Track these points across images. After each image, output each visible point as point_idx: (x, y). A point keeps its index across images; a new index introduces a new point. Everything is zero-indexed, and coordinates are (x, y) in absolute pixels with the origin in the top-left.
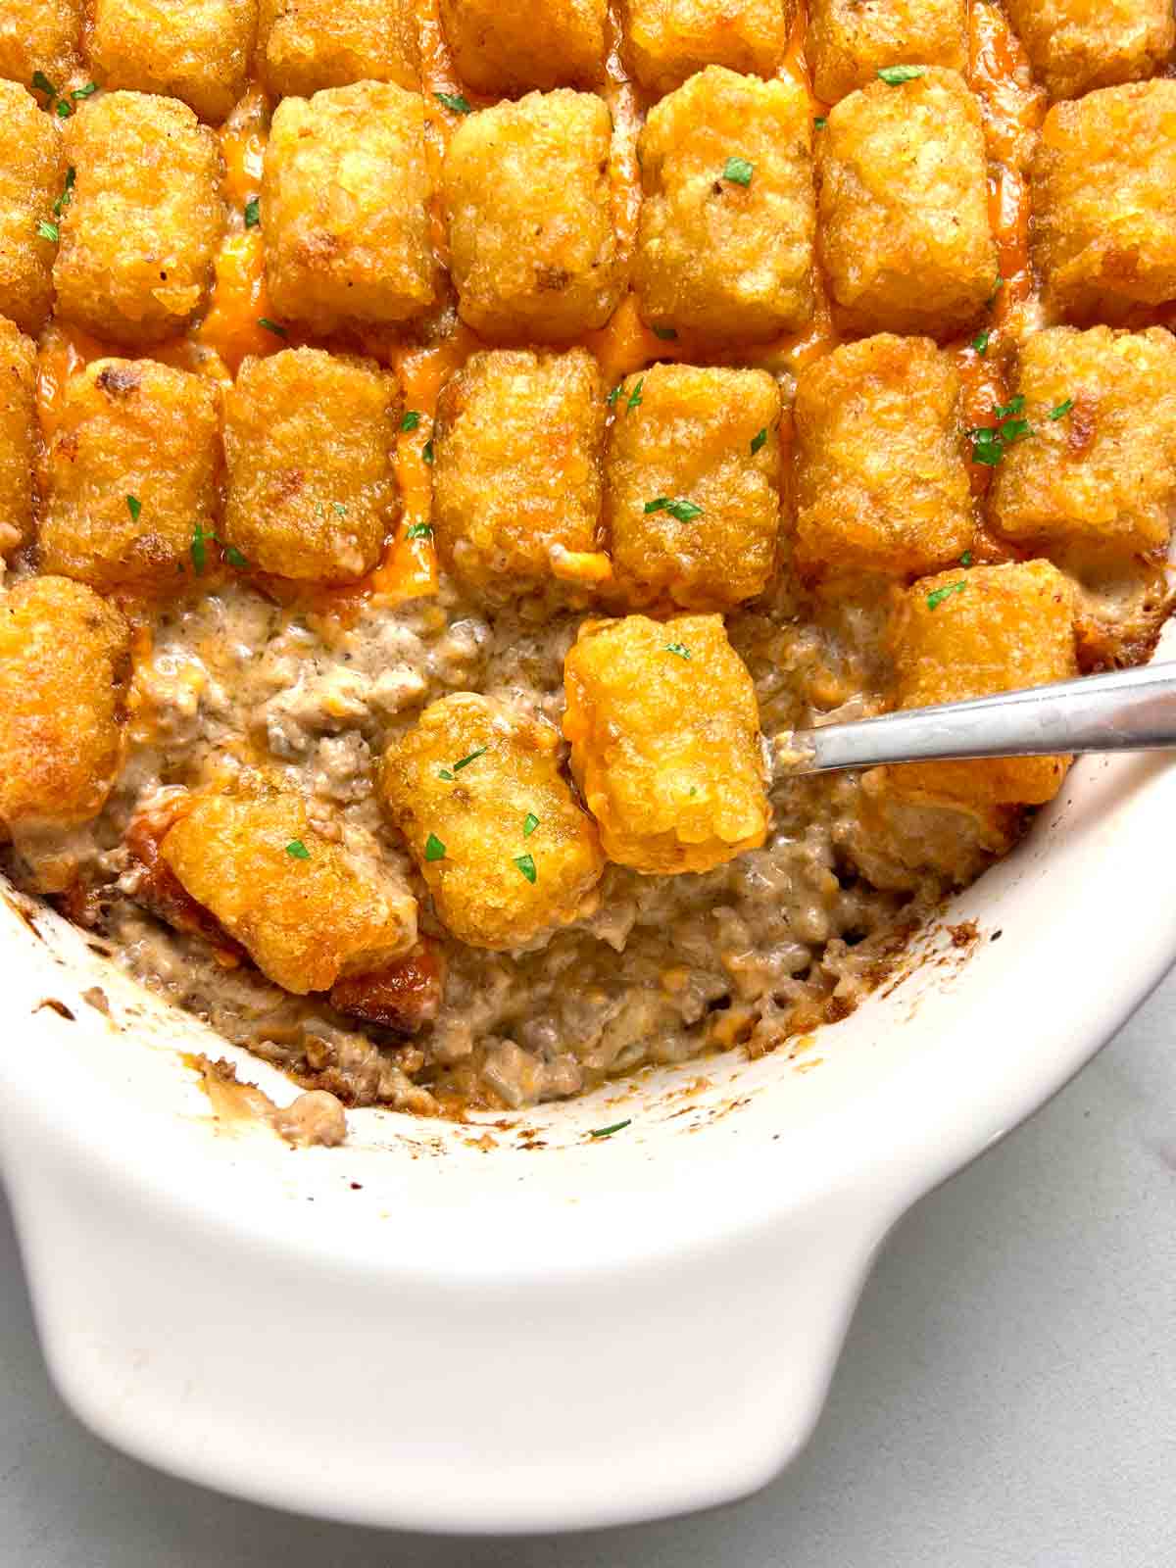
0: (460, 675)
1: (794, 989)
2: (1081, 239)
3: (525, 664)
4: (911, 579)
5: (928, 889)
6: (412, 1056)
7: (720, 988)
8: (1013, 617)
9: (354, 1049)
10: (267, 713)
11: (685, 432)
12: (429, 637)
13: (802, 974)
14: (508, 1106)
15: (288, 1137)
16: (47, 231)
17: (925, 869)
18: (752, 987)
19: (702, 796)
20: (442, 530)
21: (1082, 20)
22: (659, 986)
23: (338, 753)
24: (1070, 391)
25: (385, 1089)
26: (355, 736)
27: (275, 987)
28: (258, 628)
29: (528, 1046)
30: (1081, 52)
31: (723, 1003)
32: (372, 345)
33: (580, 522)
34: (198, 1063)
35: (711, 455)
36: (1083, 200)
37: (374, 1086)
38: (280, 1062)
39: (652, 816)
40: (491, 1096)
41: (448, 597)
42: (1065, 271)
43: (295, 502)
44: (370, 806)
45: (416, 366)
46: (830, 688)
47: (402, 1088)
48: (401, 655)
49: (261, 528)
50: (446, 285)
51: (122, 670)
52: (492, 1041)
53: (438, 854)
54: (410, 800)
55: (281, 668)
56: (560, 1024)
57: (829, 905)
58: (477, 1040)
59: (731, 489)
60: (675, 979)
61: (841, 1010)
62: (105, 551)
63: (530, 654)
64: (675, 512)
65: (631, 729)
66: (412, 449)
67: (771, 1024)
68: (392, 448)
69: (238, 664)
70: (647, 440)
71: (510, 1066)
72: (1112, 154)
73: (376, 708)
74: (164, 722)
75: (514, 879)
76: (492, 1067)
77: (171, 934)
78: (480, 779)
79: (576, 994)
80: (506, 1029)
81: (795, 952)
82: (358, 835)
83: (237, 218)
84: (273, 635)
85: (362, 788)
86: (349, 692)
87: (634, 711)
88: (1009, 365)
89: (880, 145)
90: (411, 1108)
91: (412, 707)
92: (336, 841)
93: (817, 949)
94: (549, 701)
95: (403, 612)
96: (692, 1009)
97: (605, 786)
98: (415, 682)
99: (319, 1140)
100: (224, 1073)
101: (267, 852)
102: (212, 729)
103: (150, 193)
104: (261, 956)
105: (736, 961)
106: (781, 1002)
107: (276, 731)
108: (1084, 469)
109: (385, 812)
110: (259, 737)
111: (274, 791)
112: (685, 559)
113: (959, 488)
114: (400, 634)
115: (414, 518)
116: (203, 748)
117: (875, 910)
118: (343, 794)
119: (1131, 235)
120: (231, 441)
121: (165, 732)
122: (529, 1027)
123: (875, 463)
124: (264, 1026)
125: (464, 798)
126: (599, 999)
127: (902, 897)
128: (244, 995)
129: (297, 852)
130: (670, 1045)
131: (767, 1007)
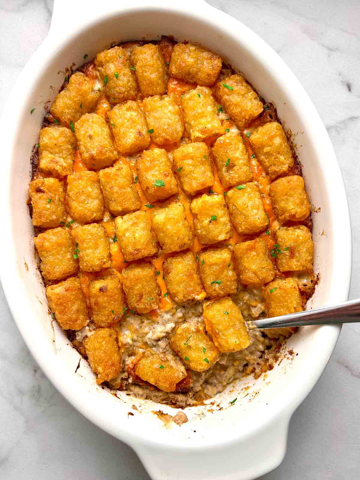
0: (181, 320)
1: (260, 361)
2: (284, 212)
3: (193, 313)
4: (266, 284)
5: (281, 338)
6: (191, 394)
7: (245, 363)
8: (287, 293)
9: (180, 398)
10: (146, 339)
11: (215, 268)
12: (173, 315)
13: (261, 357)
14: (211, 397)
15: (178, 424)
16: (75, 257)
17: (280, 335)
18: (252, 362)
19: (238, 342)
20: (171, 296)
21: (274, 165)
22: (233, 365)
23: (162, 344)
24: (288, 244)
25: (188, 403)
26: (164, 339)
27: (162, 391)
28: (139, 322)
29: (211, 384)
30: (275, 171)
31: (246, 365)
32: (147, 260)
33: (199, 288)
34: (156, 413)
35: (222, 271)
36: (283, 204)
37: (186, 404)
38: (167, 404)
39: (229, 347)
40: (208, 397)
41: (175, 306)
42: (281, 218)
43: (143, 300)
44: (170, 350)
45: (157, 263)
46: (254, 304)
47: (191, 401)
48: (168, 321)
49: (137, 306)
50: (159, 245)
51: (117, 340)
52: (204, 386)
53: (187, 359)
54: (179, 349)
55: (146, 330)
56: (216, 379)
57: (263, 343)
58: (201, 386)
59: (227, 276)
60: (236, 363)
61: (271, 367)
62: (109, 321)
63: (194, 311)
64: (217, 283)
65: (220, 331)
66: (160, 279)
67: (258, 371)
68: (156, 280)
69: (137, 330)
70: (208, 271)
71: (210, 390)
72: (286, 194)
73: (167, 333)
74: (127, 347)
75: (205, 363)
76: (206, 391)
77: (140, 386)
78: (192, 343)
79: (218, 372)
80: (206, 382)
81: (259, 354)
82: (170, 357)
83: (112, 241)
84: (142, 322)
85: (168, 348)
86: (162, 332)
87: (220, 327)
88: (274, 236)
89: (240, 202)
90: (193, 405)
91: (174, 329)
92: (167, 360)
93: (263, 352)
94: (200, 320)
95: (167, 312)
96: (241, 368)
97: (218, 341)
98: (173, 325)
99: (184, 422)
100: (160, 414)
101: (156, 369)
102: (135, 344)
103: (96, 246)
104: (160, 388)
105: (247, 358)
106: (258, 364)
107: (149, 343)
108: (294, 260)
109: (173, 350)
110: (146, 344)
111: (152, 354)
112: (221, 292)
113: (271, 266)
114: (167, 316)
115: (164, 292)
116: (135, 348)
117: (272, 342)
118: (165, 351)
119: (293, 212)
120: (126, 290)
121: (128, 348)
122: (210, 381)
123: (254, 267)
124: (162, 398)
125: (190, 347)
126: (223, 372)
127: (276, 340)
128: (157, 394)
129: (162, 367)
130: (238, 375)
131: (256, 366)
